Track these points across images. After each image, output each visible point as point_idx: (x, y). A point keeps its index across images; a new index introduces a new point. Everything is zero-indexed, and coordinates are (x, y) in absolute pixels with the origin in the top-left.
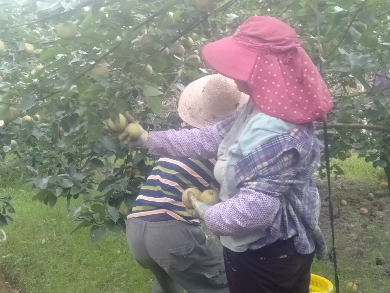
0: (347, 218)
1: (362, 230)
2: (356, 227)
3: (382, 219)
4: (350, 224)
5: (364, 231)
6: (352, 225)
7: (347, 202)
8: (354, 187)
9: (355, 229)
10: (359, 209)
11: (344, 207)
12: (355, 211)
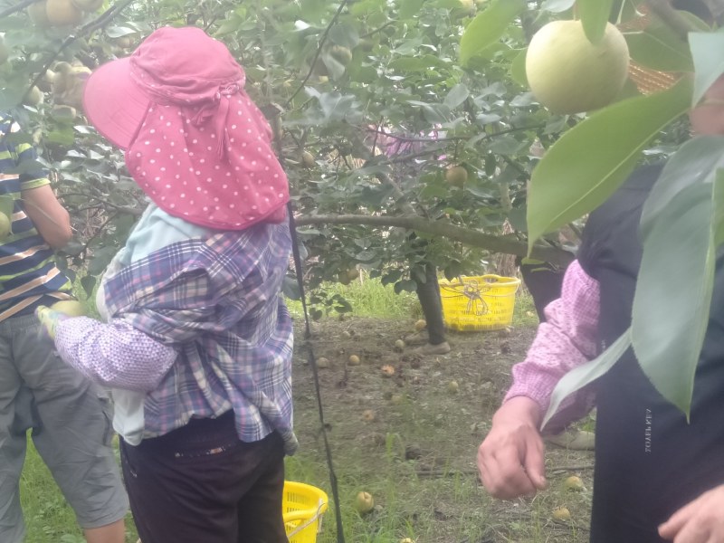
0: (359, 385)
1: (385, 403)
2: (375, 399)
3: (418, 382)
4: (364, 395)
5: (388, 405)
6: (368, 397)
7: (360, 357)
8: (371, 332)
9: (373, 402)
10: (379, 368)
11: (354, 367)
12: (374, 373)
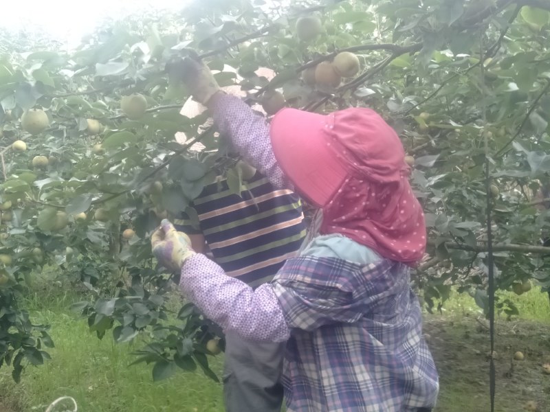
0: (523, 378)
2: (536, 391)
4: (527, 387)
6: (530, 389)
7: (525, 353)
9: (534, 394)
10: (540, 365)
11: (519, 362)
12: (536, 369)
